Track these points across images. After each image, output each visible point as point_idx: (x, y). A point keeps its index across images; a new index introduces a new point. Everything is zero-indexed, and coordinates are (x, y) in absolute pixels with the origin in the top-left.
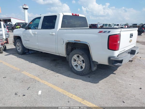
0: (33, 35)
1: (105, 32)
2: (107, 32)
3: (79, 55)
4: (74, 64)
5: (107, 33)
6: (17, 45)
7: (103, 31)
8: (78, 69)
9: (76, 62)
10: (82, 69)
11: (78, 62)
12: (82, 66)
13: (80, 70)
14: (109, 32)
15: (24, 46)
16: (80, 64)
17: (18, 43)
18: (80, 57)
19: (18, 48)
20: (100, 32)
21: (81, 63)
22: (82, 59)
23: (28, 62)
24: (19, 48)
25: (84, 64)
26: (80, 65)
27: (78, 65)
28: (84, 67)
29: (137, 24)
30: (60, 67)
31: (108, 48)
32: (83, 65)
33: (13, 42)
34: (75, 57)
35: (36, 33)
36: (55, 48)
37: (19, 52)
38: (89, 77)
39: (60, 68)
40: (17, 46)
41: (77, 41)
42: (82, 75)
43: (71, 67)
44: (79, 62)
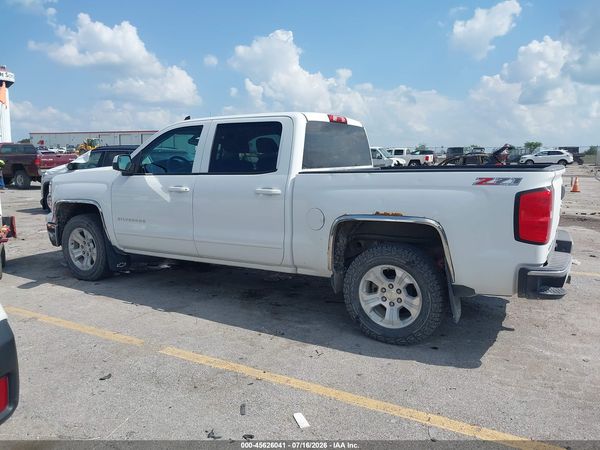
0: (167, 198)
1: (500, 182)
2: (510, 181)
3: (391, 267)
4: (368, 302)
5: (509, 184)
6: (70, 242)
7: (491, 179)
8: (391, 321)
9: (379, 294)
10: (409, 322)
11: (385, 295)
12: (407, 307)
13: (398, 324)
14: (517, 181)
15: (114, 242)
16: (395, 302)
17: (76, 232)
18: (399, 272)
19: (75, 254)
20: (483, 182)
21: (399, 296)
22: (409, 280)
23: (150, 309)
24: (81, 254)
25: (417, 301)
26: (398, 305)
27: (386, 304)
28: (415, 313)
29: (462, 149)
30: (297, 319)
31: (518, 237)
32: (411, 305)
33: (49, 229)
34: (375, 274)
35: (184, 189)
36: (281, 246)
37: (85, 269)
38: (435, 348)
39: (300, 322)
40: (71, 247)
41: (386, 215)
42: (407, 344)
43: (357, 317)
44: (392, 295)
